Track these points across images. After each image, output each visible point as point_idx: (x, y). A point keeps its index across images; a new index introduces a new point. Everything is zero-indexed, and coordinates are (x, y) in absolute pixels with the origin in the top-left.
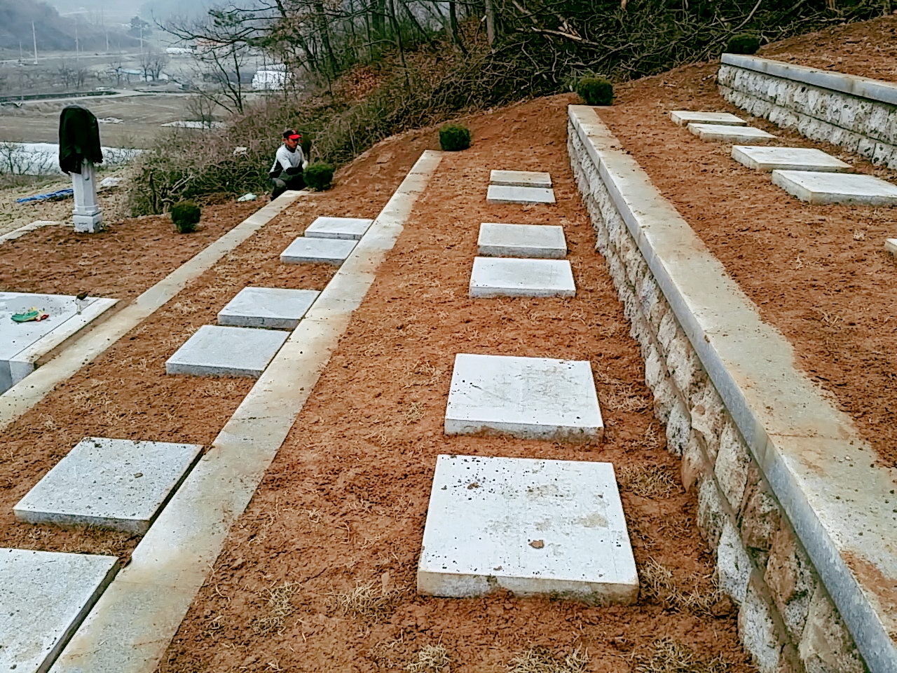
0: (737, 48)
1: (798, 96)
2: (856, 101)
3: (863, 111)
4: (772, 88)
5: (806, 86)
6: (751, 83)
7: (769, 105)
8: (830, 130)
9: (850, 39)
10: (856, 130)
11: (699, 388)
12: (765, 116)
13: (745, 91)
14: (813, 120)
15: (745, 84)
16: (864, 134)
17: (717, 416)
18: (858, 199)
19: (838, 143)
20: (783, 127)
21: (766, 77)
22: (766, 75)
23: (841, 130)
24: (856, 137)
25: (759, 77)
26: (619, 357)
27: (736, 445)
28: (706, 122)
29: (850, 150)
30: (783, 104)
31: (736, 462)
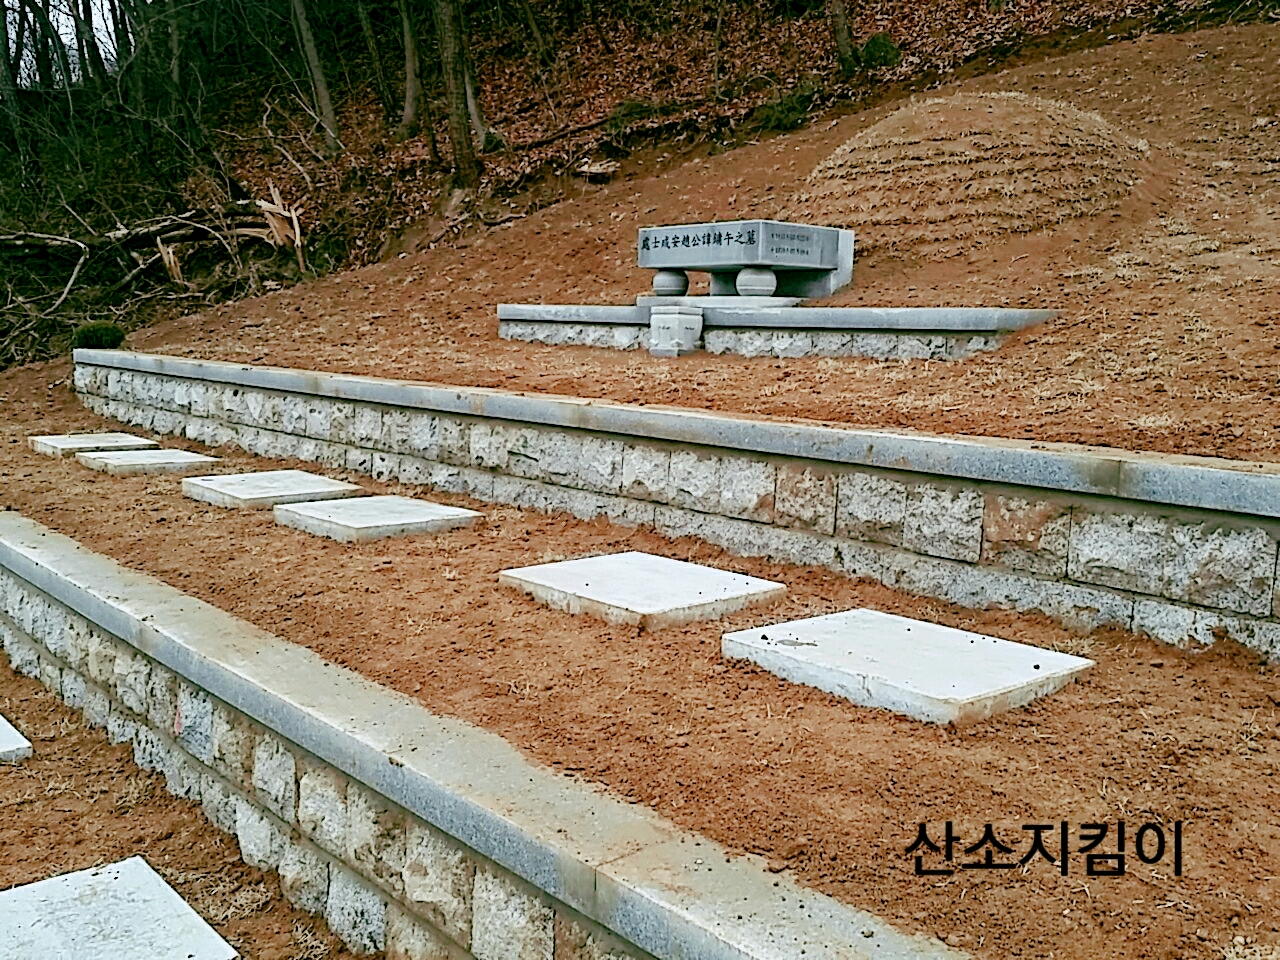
0: (91, 340)
1: (228, 400)
2: (326, 403)
3: (342, 415)
4: (180, 394)
5: (238, 388)
6: (139, 388)
7: (180, 417)
8: (295, 442)
9: (248, 322)
10: (337, 440)
11: (393, 838)
12: (177, 432)
13: (131, 400)
14: (261, 431)
15: (129, 390)
16: (350, 443)
17: (455, 871)
18: (411, 527)
19: (314, 458)
20: (214, 444)
21: (165, 379)
22: (162, 376)
23: (314, 442)
24: (339, 449)
25: (151, 380)
26: (171, 834)
27: (515, 901)
28: (98, 449)
29: (335, 465)
30: (205, 414)
31: (530, 925)
